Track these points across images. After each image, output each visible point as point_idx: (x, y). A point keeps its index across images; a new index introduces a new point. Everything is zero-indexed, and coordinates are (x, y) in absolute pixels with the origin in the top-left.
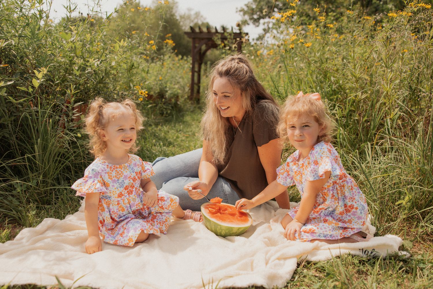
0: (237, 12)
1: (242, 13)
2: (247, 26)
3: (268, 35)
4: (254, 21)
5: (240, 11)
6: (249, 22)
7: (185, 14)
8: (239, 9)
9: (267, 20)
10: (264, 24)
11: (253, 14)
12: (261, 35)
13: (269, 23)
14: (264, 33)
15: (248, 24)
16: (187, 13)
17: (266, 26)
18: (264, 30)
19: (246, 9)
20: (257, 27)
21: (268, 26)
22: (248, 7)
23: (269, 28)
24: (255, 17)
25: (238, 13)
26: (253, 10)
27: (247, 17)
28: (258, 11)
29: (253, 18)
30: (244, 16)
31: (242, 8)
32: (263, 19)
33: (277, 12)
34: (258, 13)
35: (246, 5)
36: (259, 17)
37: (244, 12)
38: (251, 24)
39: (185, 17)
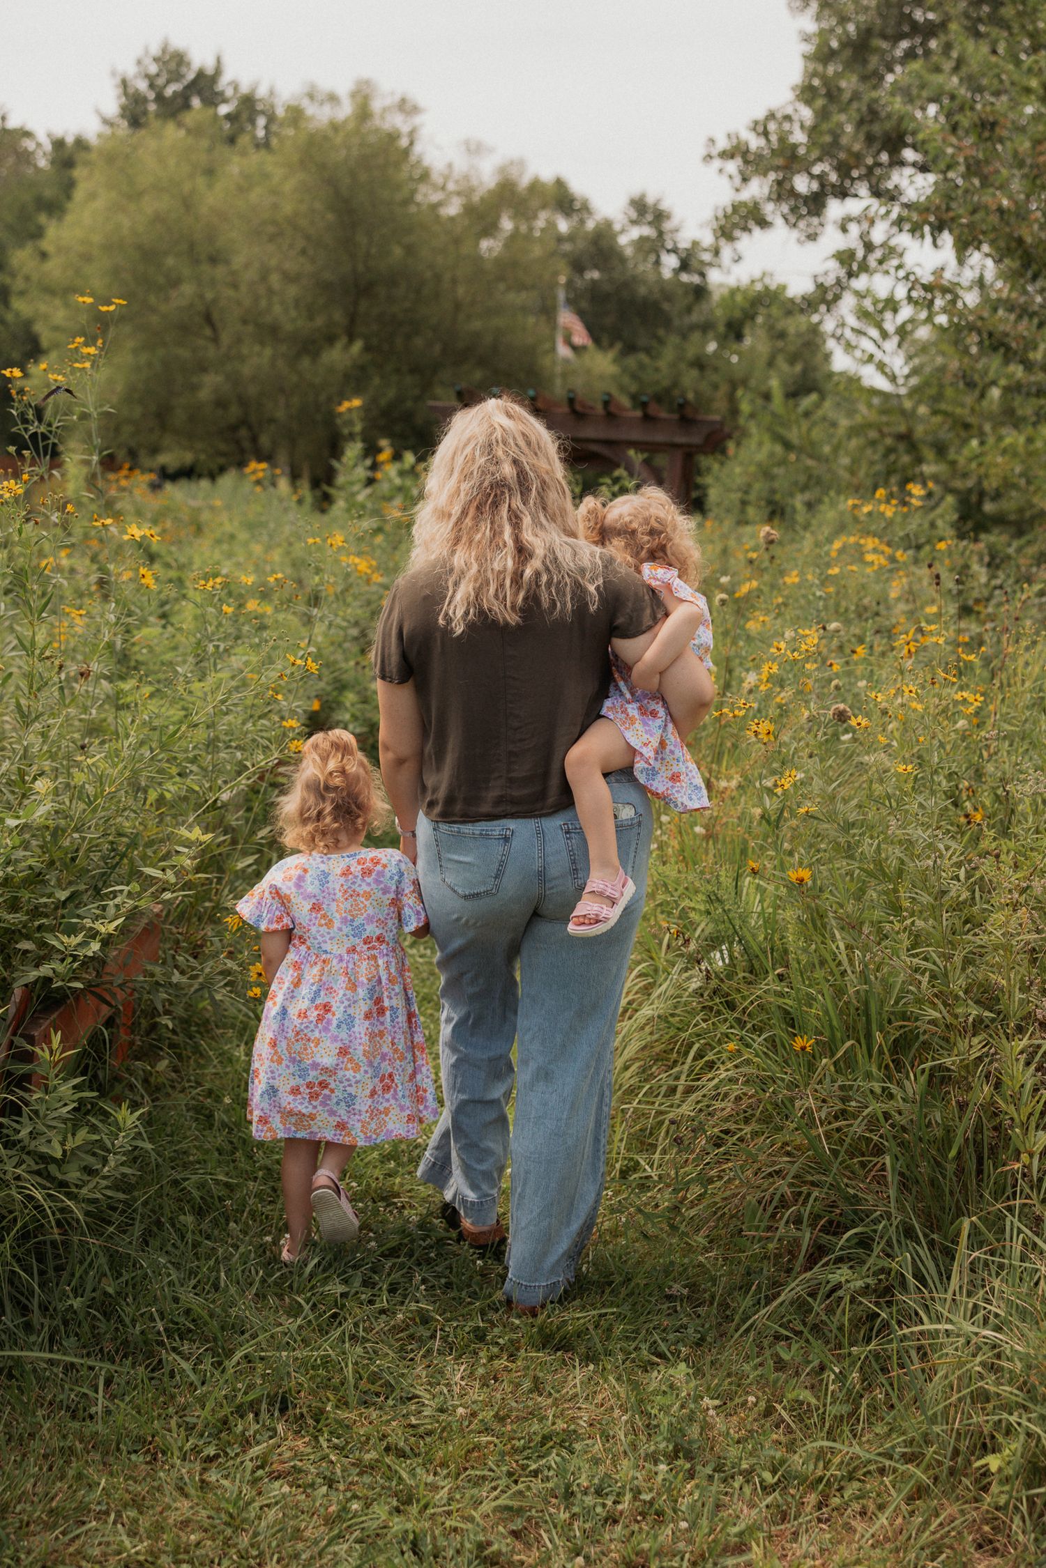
0: (709, 157)
1: (732, 166)
2: (757, 231)
4: (794, 210)
5: (727, 155)
6: (769, 209)
7: (450, 166)
8: (723, 144)
9: (860, 203)
11: (790, 171)
12: (830, 281)
13: (869, 220)
14: (841, 271)
15: (763, 223)
16: (461, 165)
17: (852, 240)
18: (845, 258)
19: (755, 143)
20: (810, 246)
21: (864, 236)
22: (766, 134)
23: (869, 247)
24: (802, 184)
25: (717, 163)
26: (791, 150)
27: (758, 188)
28: (820, 159)
29: (793, 193)
30: (745, 180)
31: (735, 141)
32: (843, 194)
33: (914, 165)
34: (817, 170)
35: (756, 123)
36: (822, 185)
37: (746, 162)
38: (779, 222)
39: (450, 185)
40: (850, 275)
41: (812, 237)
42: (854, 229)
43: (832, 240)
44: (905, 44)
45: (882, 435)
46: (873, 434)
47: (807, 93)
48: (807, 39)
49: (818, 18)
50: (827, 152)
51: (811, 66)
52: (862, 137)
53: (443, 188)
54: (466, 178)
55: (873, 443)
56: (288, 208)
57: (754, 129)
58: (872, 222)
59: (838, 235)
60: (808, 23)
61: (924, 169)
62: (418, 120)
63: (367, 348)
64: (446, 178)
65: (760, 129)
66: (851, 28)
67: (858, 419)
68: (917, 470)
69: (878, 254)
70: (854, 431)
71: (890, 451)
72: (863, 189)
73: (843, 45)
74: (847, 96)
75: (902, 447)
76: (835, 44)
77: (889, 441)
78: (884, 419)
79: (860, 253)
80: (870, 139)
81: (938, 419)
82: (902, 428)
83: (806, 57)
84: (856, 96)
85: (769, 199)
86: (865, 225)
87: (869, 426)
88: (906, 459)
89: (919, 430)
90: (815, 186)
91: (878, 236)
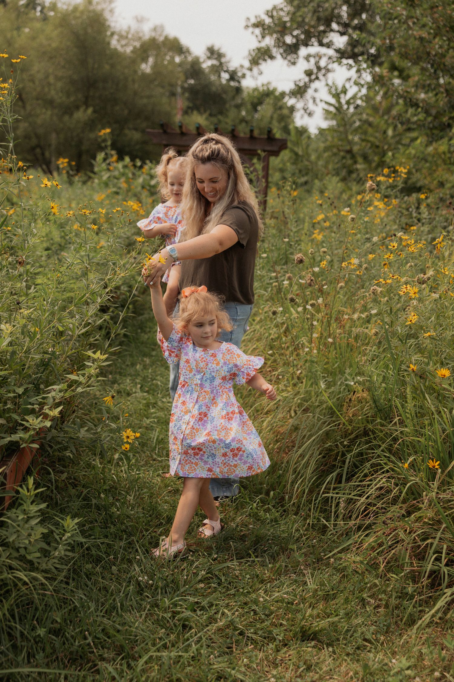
0: (247, 27)
1: (258, 31)
2: (269, 61)
3: (315, 85)
4: (284, 51)
5: (256, 25)
6: (274, 51)
7: (129, 28)
8: (253, 20)
9: (314, 49)
10: (307, 58)
11: (283, 34)
12: (301, 84)
13: (319, 56)
14: (307, 79)
15: (272, 57)
16: (134, 26)
17: (311, 65)
18: (309, 73)
19: (268, 21)
20: (293, 67)
21: (317, 63)
22: (272, 17)
23: (319, 69)
24: (289, 40)
25: (251, 29)
26: (283, 25)
27: (269, 41)
28: (297, 29)
29: (284, 43)
30: (263, 37)
31: (258, 19)
32: (306, 45)
33: (338, 31)
34: (295, 33)
35: (268, 11)
36: (297, 40)
37: (264, 29)
38: (279, 57)
39: (130, 36)
40: (311, 81)
41: (294, 63)
42: (312, 60)
45: (339, 150)
46: (335, 150)
50: (300, 25)
52: (315, 18)
53: (127, 37)
54: (137, 33)
55: (335, 154)
56: (54, 45)
57: (267, 14)
58: (320, 58)
59: (305, 62)
61: (342, 34)
63: (94, 112)
64: (128, 33)
65: (270, 14)
67: (328, 143)
68: (355, 167)
69: (323, 71)
70: (326, 149)
71: (344, 158)
72: (316, 44)
75: (348, 156)
77: (342, 154)
78: (340, 143)
79: (315, 71)
80: (319, 18)
81: (364, 144)
82: (348, 148)
85: (275, 46)
86: (317, 59)
87: (334, 146)
88: (350, 162)
89: (356, 148)
90: (294, 41)
91: (323, 63)
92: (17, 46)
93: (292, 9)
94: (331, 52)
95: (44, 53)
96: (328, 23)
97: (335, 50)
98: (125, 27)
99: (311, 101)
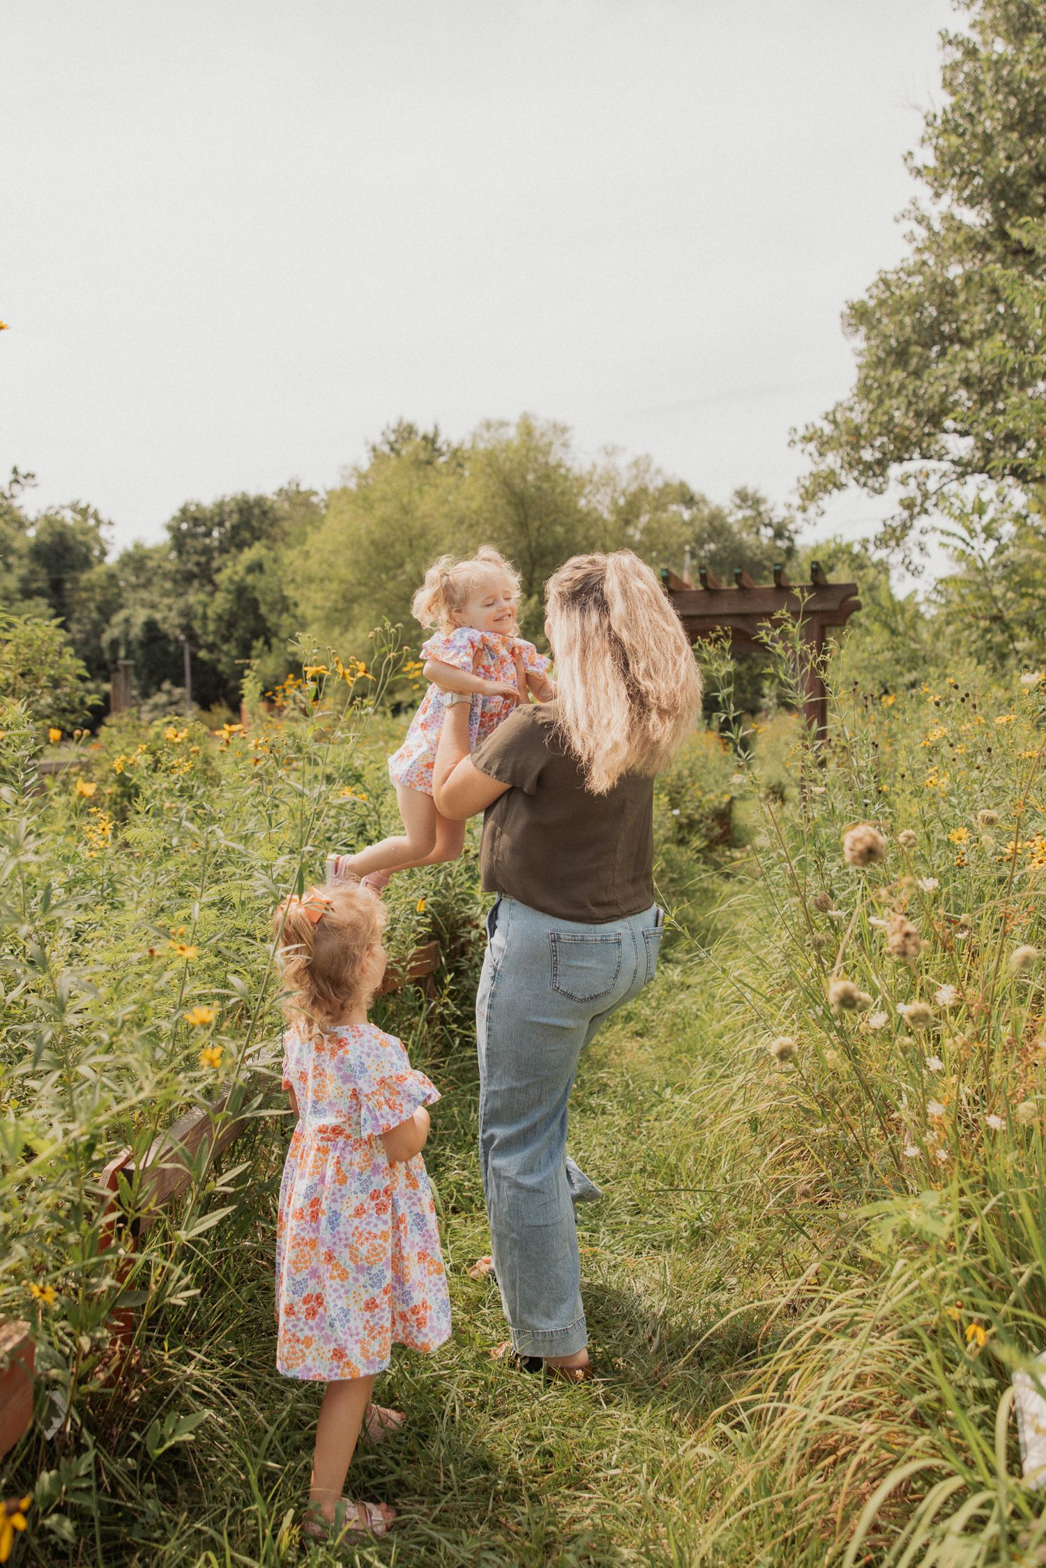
0: (793, 441)
1: (811, 447)
2: (835, 491)
3: (922, 522)
4: (862, 473)
5: (808, 439)
6: (843, 477)
7: (594, 466)
8: (802, 432)
9: (915, 465)
10: (904, 482)
11: (856, 447)
12: (897, 522)
13: (924, 475)
14: (906, 514)
15: (840, 486)
16: (602, 462)
17: (912, 490)
18: (908, 505)
19: (828, 429)
20: (878, 497)
21: (921, 487)
22: (835, 422)
24: (868, 455)
25: (799, 446)
26: (856, 432)
27: (833, 460)
28: (880, 434)
29: (860, 461)
30: (822, 455)
31: (811, 430)
32: (900, 460)
33: (955, 431)
34: (877, 443)
35: (827, 414)
36: (884, 454)
37: (822, 443)
38: (852, 483)
39: (595, 478)
40: (912, 517)
41: (879, 491)
42: (912, 483)
43: (895, 492)
44: (936, 348)
45: (977, 618)
46: (969, 619)
47: (864, 390)
48: (860, 354)
49: (868, 338)
50: (885, 429)
51: (865, 371)
52: (911, 414)
53: (591, 481)
54: (607, 472)
55: (969, 626)
56: (475, 506)
57: (826, 418)
58: (927, 476)
59: (901, 488)
60: (859, 342)
61: (963, 434)
62: (567, 436)
64: (591, 474)
65: (831, 417)
66: (893, 342)
67: (954, 607)
68: (1011, 647)
69: (933, 500)
70: (951, 618)
71: (987, 630)
72: (917, 456)
73: (889, 353)
74: (896, 386)
75: (995, 627)
76: (882, 355)
77: (984, 624)
78: (977, 604)
79: (919, 499)
80: (918, 415)
82: (995, 612)
83: (860, 367)
84: (902, 387)
85: (842, 467)
86: (921, 479)
87: (965, 612)
88: (999, 638)
89: (1010, 612)
90: (878, 455)
91: (932, 485)
92: (418, 514)
93: (871, 407)
94: (945, 466)
95: (461, 521)
96: (935, 419)
97: (953, 462)
98: (587, 466)
99: (916, 550)
